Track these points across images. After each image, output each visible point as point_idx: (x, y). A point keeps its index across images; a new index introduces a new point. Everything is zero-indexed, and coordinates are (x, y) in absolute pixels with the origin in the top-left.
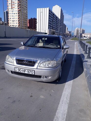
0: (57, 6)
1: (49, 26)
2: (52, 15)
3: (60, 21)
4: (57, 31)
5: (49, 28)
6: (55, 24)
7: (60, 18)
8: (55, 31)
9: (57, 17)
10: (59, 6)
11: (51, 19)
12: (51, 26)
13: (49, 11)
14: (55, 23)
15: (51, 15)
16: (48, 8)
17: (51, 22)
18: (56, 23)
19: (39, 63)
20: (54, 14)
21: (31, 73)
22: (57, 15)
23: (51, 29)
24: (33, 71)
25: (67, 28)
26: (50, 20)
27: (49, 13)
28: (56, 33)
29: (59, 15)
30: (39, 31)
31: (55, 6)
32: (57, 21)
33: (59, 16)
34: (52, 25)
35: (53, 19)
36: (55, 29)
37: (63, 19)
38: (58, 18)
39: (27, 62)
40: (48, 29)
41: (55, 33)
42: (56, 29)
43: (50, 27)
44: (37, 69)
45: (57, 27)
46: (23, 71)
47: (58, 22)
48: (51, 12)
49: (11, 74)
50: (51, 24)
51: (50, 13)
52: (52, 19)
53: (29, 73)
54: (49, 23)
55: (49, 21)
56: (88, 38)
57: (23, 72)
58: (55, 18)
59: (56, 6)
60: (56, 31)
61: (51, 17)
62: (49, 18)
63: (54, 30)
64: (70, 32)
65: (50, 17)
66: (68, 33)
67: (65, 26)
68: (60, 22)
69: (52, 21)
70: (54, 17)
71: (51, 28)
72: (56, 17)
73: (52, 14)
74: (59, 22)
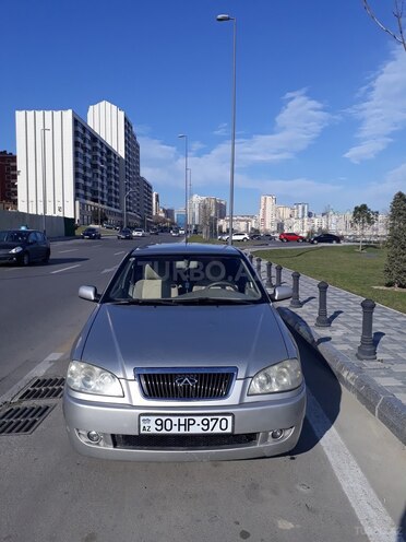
0: (108, 104)
1: (77, 186)
2: (86, 141)
3: (123, 166)
4: (113, 209)
5: (77, 195)
6: (102, 178)
7: (122, 153)
8: (105, 207)
9: (110, 151)
10: (114, 107)
11: (85, 158)
12: (85, 188)
13: (76, 122)
14: (105, 175)
15: (85, 139)
16: (70, 112)
17: (85, 168)
18: (109, 175)
19: (246, 378)
20: (95, 138)
21: (217, 430)
22: (109, 142)
23: (88, 202)
24: (230, 418)
25: (157, 196)
26: (81, 161)
27: (76, 133)
28: (111, 219)
29: (117, 143)
30: (40, 212)
31: (96, 106)
32: (109, 168)
33: (119, 147)
34: (89, 184)
35: (95, 157)
36: (106, 200)
37: (138, 157)
38: (115, 156)
39: (191, 381)
40: (75, 200)
41: (106, 219)
42: (110, 198)
43: (81, 192)
44: (241, 404)
45: (116, 193)
46: (182, 428)
47: (115, 171)
48: (84, 129)
49: (111, 448)
50: (85, 178)
51: (80, 130)
52: (89, 156)
53: (209, 431)
54: (76, 175)
55: (76, 164)
56: (246, 236)
57: (182, 431)
58: (102, 153)
59: (102, 103)
60: (110, 208)
61: (85, 149)
62: (76, 154)
63: (102, 203)
64: (169, 213)
65: (81, 151)
66: (162, 215)
67: (148, 188)
68: (123, 172)
69: (89, 166)
70: (97, 148)
71: (89, 194)
72: (105, 151)
73: (88, 137)
74: (122, 169)
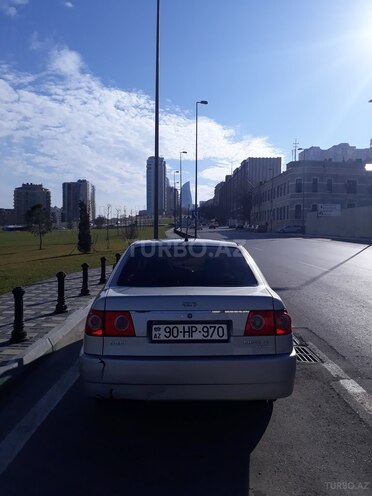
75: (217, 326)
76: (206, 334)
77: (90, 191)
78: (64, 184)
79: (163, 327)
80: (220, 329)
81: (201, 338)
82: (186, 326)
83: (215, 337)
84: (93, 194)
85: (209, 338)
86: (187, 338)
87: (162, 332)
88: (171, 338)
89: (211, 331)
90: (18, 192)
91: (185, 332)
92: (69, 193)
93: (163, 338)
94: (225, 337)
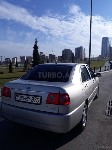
75: (37, 98)
76: (32, 100)
77: (83, 50)
78: (76, 48)
79: (20, 95)
80: (38, 99)
81: (31, 102)
82: (27, 96)
83: (36, 102)
84: (84, 51)
85: (33, 102)
86: (26, 101)
87: (19, 97)
88: (21, 100)
89: (34, 99)
90: (63, 51)
91: (26, 98)
92: (77, 51)
93: (19, 100)
94: (39, 103)
